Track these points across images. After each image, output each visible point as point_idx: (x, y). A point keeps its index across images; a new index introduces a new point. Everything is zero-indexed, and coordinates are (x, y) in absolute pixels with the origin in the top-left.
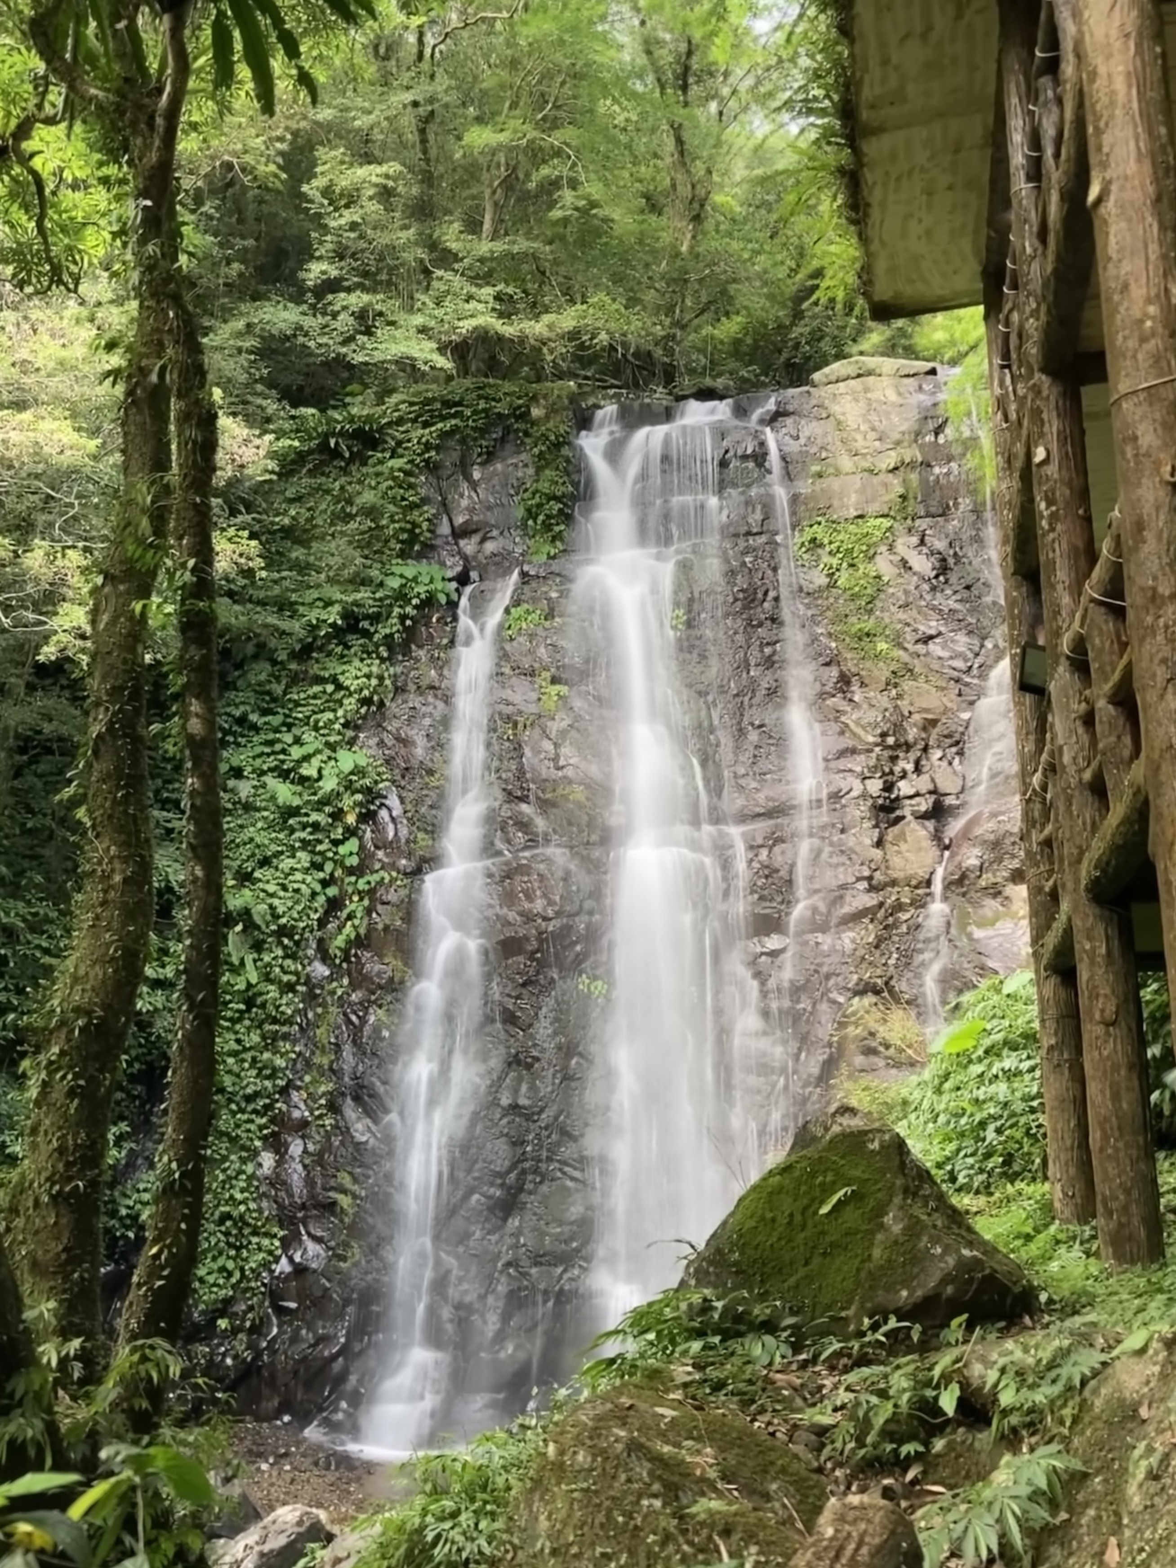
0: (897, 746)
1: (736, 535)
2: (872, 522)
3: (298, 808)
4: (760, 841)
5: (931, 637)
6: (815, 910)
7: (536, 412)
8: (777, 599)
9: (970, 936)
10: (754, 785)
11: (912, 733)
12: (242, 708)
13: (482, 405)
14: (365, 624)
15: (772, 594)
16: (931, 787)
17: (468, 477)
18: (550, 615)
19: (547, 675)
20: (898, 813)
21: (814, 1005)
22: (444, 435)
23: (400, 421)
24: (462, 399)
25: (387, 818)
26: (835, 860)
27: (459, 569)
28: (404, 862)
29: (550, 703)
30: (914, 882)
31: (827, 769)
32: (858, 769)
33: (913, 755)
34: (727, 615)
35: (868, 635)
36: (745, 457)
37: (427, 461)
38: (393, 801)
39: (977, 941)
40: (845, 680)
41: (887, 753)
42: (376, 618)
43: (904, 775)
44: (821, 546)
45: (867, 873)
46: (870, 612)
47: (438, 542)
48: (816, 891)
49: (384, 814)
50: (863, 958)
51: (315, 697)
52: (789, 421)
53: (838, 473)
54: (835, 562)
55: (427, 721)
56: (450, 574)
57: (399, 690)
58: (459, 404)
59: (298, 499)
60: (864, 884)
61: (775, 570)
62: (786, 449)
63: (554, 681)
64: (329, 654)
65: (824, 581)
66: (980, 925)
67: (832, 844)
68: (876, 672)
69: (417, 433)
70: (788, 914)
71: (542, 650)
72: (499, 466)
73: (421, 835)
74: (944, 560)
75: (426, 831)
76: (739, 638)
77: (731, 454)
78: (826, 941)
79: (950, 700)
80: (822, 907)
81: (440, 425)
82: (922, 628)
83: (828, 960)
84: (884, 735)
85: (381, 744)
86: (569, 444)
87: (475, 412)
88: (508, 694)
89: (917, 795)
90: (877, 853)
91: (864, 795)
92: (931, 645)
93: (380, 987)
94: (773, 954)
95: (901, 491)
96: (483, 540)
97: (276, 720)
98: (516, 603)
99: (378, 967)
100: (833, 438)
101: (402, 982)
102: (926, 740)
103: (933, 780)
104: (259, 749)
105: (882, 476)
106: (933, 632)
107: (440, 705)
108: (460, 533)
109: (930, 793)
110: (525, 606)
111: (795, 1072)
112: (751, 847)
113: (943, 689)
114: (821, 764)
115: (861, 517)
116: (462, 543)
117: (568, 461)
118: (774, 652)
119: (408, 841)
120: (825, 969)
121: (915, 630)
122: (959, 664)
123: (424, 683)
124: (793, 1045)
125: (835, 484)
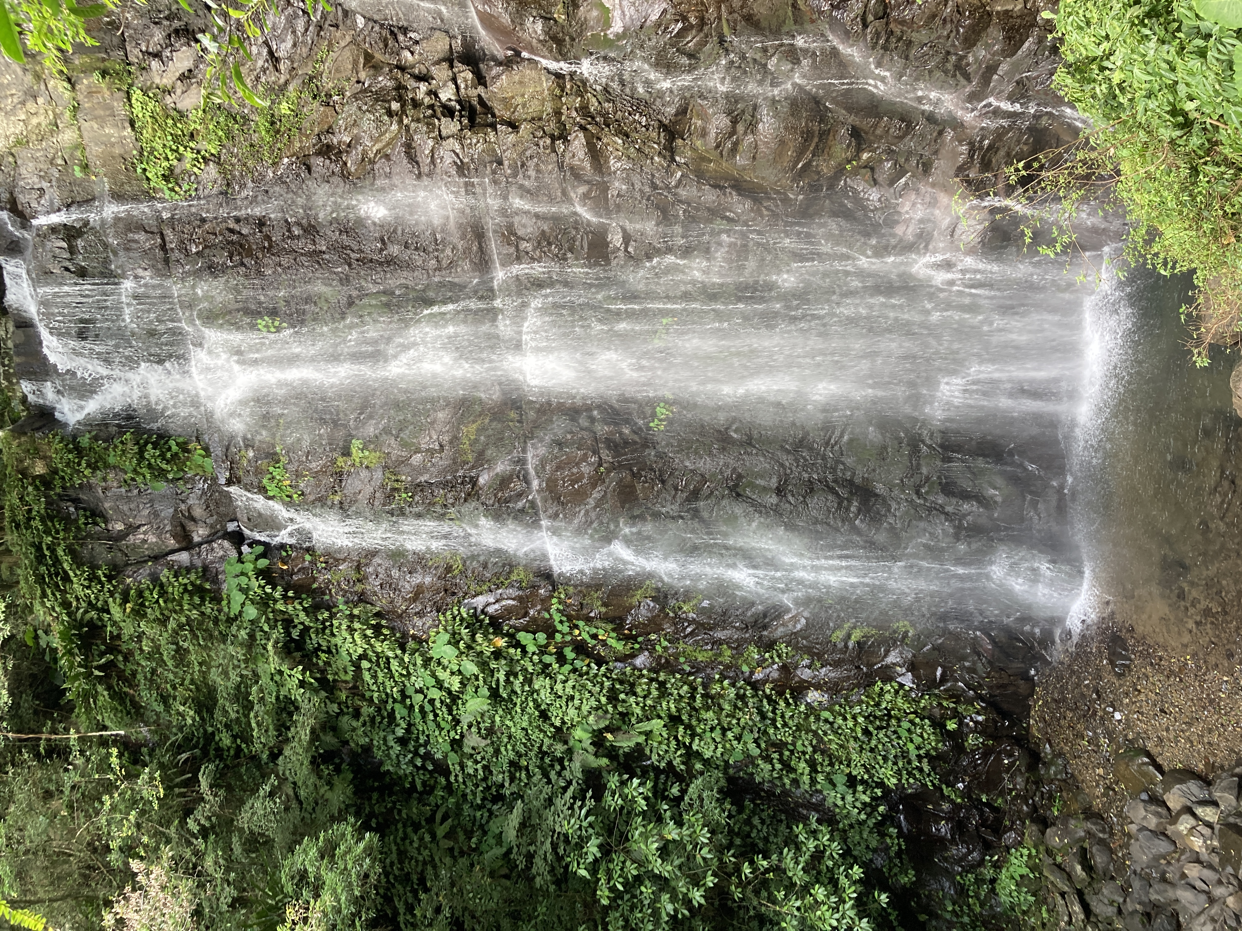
0: (400, 99)
1: (167, 261)
2: (137, 109)
3: (490, 688)
4: (512, 250)
5: (271, 53)
6: (586, 196)
7: (40, 469)
8: (238, 220)
9: (619, 37)
10: (448, 252)
11: (384, 81)
12: (392, 743)
13: (36, 523)
14: (295, 634)
15: (232, 225)
16: (445, 65)
17: (122, 536)
18: (274, 458)
19: (341, 461)
20: (475, 102)
21: (681, 201)
22: (78, 561)
23: (66, 605)
24: (33, 545)
25: (497, 606)
26: (532, 173)
27: (226, 544)
28: (542, 591)
29: (372, 457)
30: (557, 92)
31: (430, 175)
32: (431, 143)
33: (411, 83)
34: (259, 273)
35: (273, 123)
36: (72, 250)
37: (110, 578)
38: (480, 601)
39: (626, 29)
40: (326, 151)
41: (410, 112)
42: (288, 623)
43: (433, 93)
44: (171, 169)
45: (548, 141)
46: (246, 119)
47: (198, 563)
48: (564, 193)
49: (491, 610)
50: (639, 150)
51: (375, 677)
52: (22, 199)
53: (79, 146)
54: (189, 155)
55: (395, 573)
56: (233, 554)
57: (363, 599)
58: (39, 548)
59: (165, 699)
60: (560, 146)
61: (203, 220)
62: (57, 203)
63: (347, 453)
64: (328, 663)
65: (212, 169)
66: (607, 24)
67: (515, 175)
68: (315, 116)
69: (77, 587)
70: (589, 224)
71: (314, 465)
72: (107, 505)
73: (514, 577)
74: (177, 31)
75: (510, 572)
76: (285, 261)
77: (67, 264)
78: (617, 186)
79: (343, 38)
80: (582, 189)
81: (66, 566)
82: (260, 63)
83: (638, 186)
84: (390, 113)
85: (420, 614)
86: (75, 437)
87: (47, 532)
88: (363, 499)
89: (454, 80)
90: (525, 128)
91: (460, 138)
92: (281, 54)
93: (662, 609)
94: (627, 239)
95: (96, 75)
96: (193, 519)
97: (400, 711)
98: (263, 490)
99: (643, 611)
100: (37, 150)
101: (658, 590)
102: (392, 67)
103: (438, 62)
104: (432, 725)
105: (80, 97)
106: (265, 51)
107: (377, 560)
108: (187, 543)
109: (451, 67)
110: (265, 481)
111: (746, 224)
112: (518, 259)
113: (330, 45)
114: (426, 181)
115: (132, 124)
116: (196, 539)
117: (96, 438)
118: (298, 224)
119: (520, 588)
120: (647, 189)
121: (264, 70)
122: (300, 25)
123: (354, 576)
124: (719, 224)
125: (95, 151)
